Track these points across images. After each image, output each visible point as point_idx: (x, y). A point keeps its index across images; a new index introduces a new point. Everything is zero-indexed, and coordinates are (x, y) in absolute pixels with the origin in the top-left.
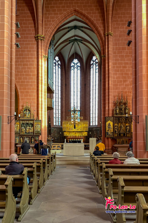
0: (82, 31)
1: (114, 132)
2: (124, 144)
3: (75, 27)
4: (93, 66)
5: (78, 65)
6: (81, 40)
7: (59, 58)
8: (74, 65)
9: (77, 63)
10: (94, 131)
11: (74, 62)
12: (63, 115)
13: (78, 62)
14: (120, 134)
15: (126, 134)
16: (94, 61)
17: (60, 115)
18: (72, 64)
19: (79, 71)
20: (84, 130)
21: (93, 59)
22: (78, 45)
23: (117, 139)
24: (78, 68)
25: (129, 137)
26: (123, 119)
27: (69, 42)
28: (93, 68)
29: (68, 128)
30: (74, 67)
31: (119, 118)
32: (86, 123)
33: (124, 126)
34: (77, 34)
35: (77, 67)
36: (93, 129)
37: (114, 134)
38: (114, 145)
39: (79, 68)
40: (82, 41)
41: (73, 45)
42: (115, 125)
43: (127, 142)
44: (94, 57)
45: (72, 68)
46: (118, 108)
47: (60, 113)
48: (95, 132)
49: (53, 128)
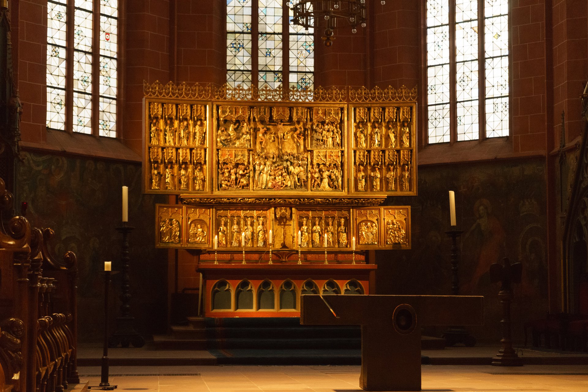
20: (370, 186)
29: (199, 165)
32: (390, 113)
49: (40, 159)
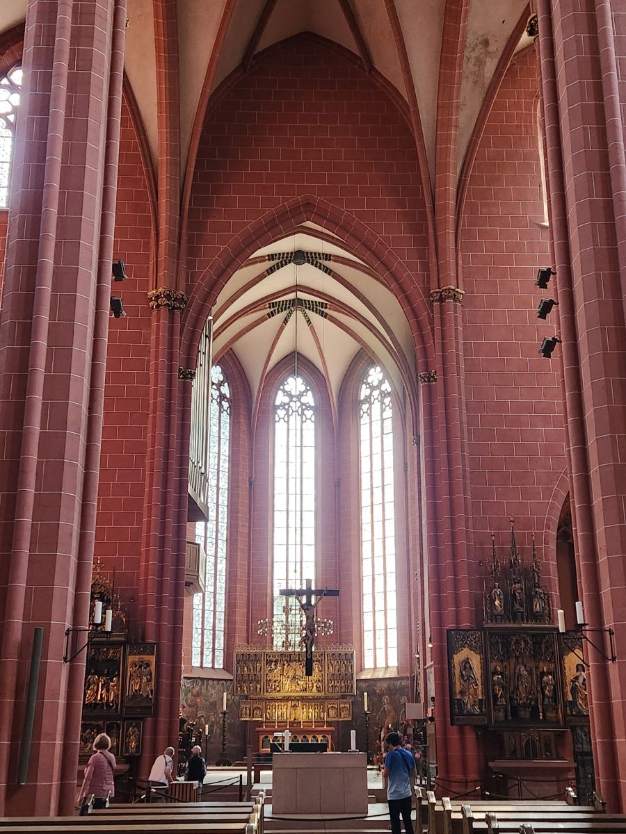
0: (328, 271)
1: (490, 697)
2: (535, 757)
3: (299, 257)
4: (370, 408)
5: (304, 400)
6: (322, 305)
7: (223, 372)
8: (286, 400)
9: (301, 395)
10: (381, 696)
11: (287, 388)
12: (238, 618)
13: (306, 391)
14: (515, 711)
15: (541, 710)
16: (372, 388)
17: (221, 616)
18: (280, 398)
19: (310, 428)
20: (334, 691)
21: (370, 380)
22: (309, 321)
23: (506, 735)
24: (306, 412)
25: (558, 722)
26: (526, 642)
27: (269, 311)
28: (370, 415)
29: (258, 682)
30: (287, 410)
31: (506, 635)
32: (342, 656)
33: (530, 673)
34: (303, 281)
35: (303, 410)
36: (378, 684)
37: (488, 708)
38: (491, 764)
39: (309, 413)
40: (323, 310)
41: (286, 321)
42: (492, 666)
43: (548, 749)
44: (372, 371)
45: (281, 413)
46: (498, 591)
47: (221, 607)
48: (385, 699)
49: (189, 681)
